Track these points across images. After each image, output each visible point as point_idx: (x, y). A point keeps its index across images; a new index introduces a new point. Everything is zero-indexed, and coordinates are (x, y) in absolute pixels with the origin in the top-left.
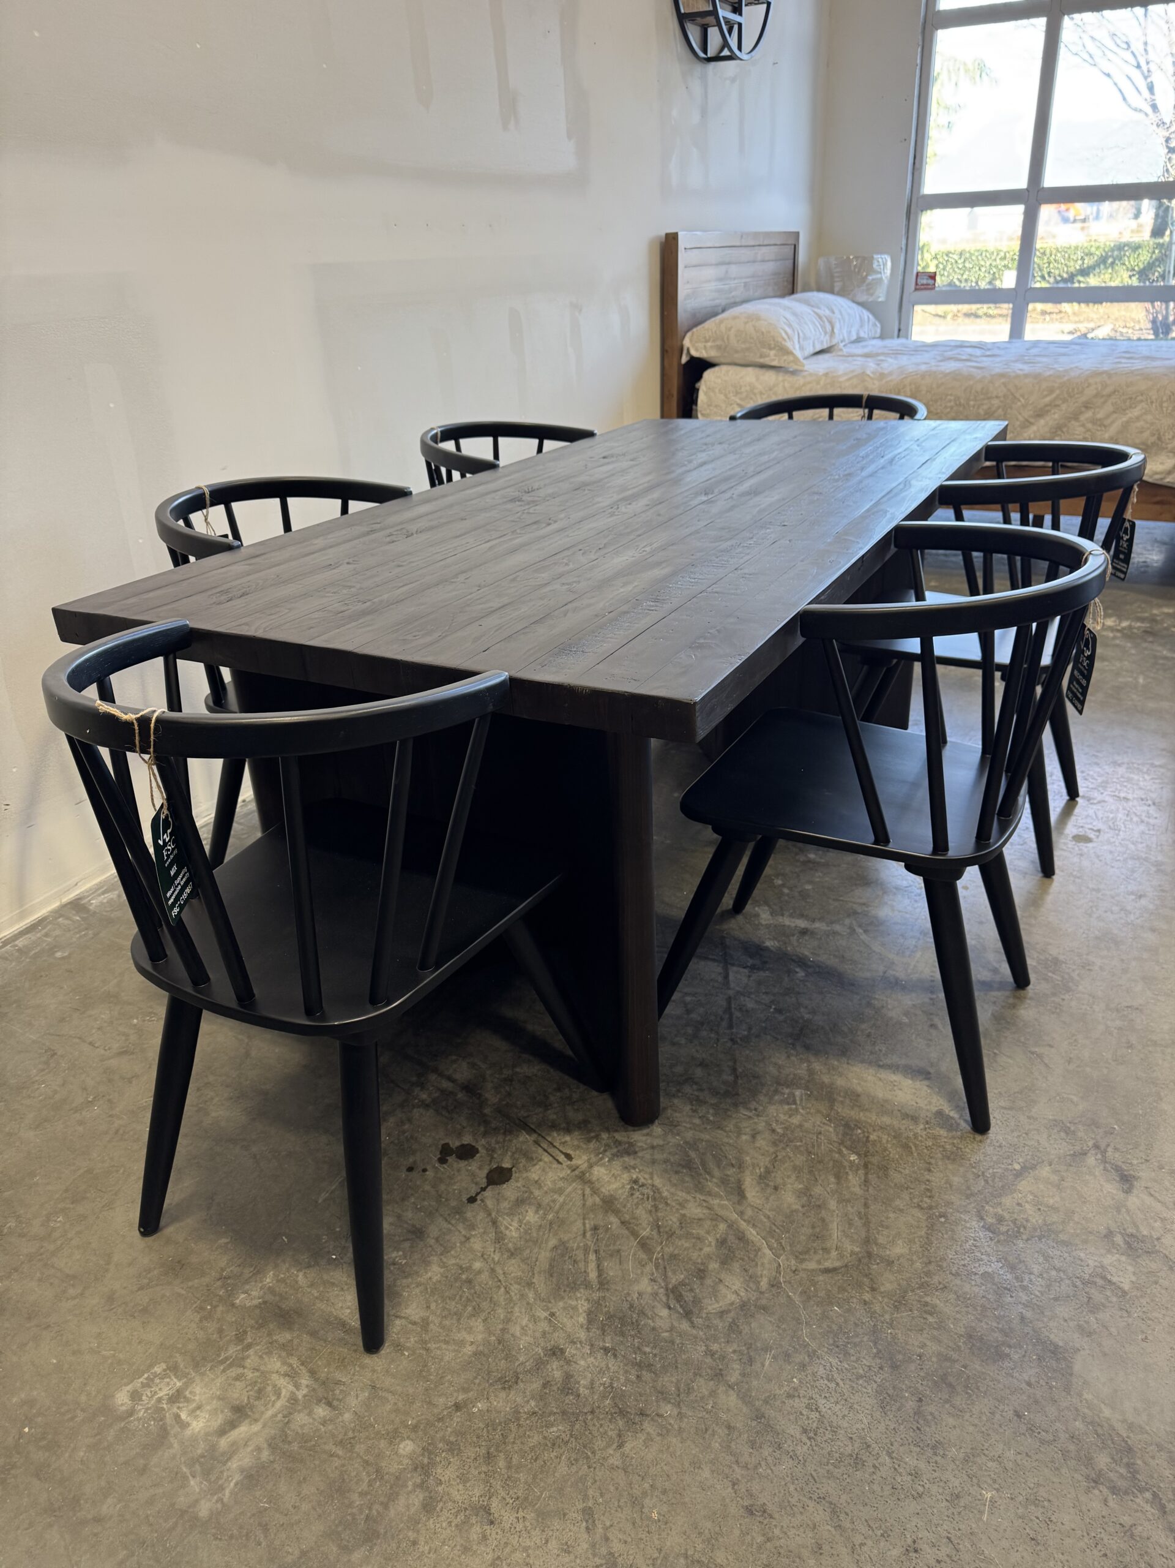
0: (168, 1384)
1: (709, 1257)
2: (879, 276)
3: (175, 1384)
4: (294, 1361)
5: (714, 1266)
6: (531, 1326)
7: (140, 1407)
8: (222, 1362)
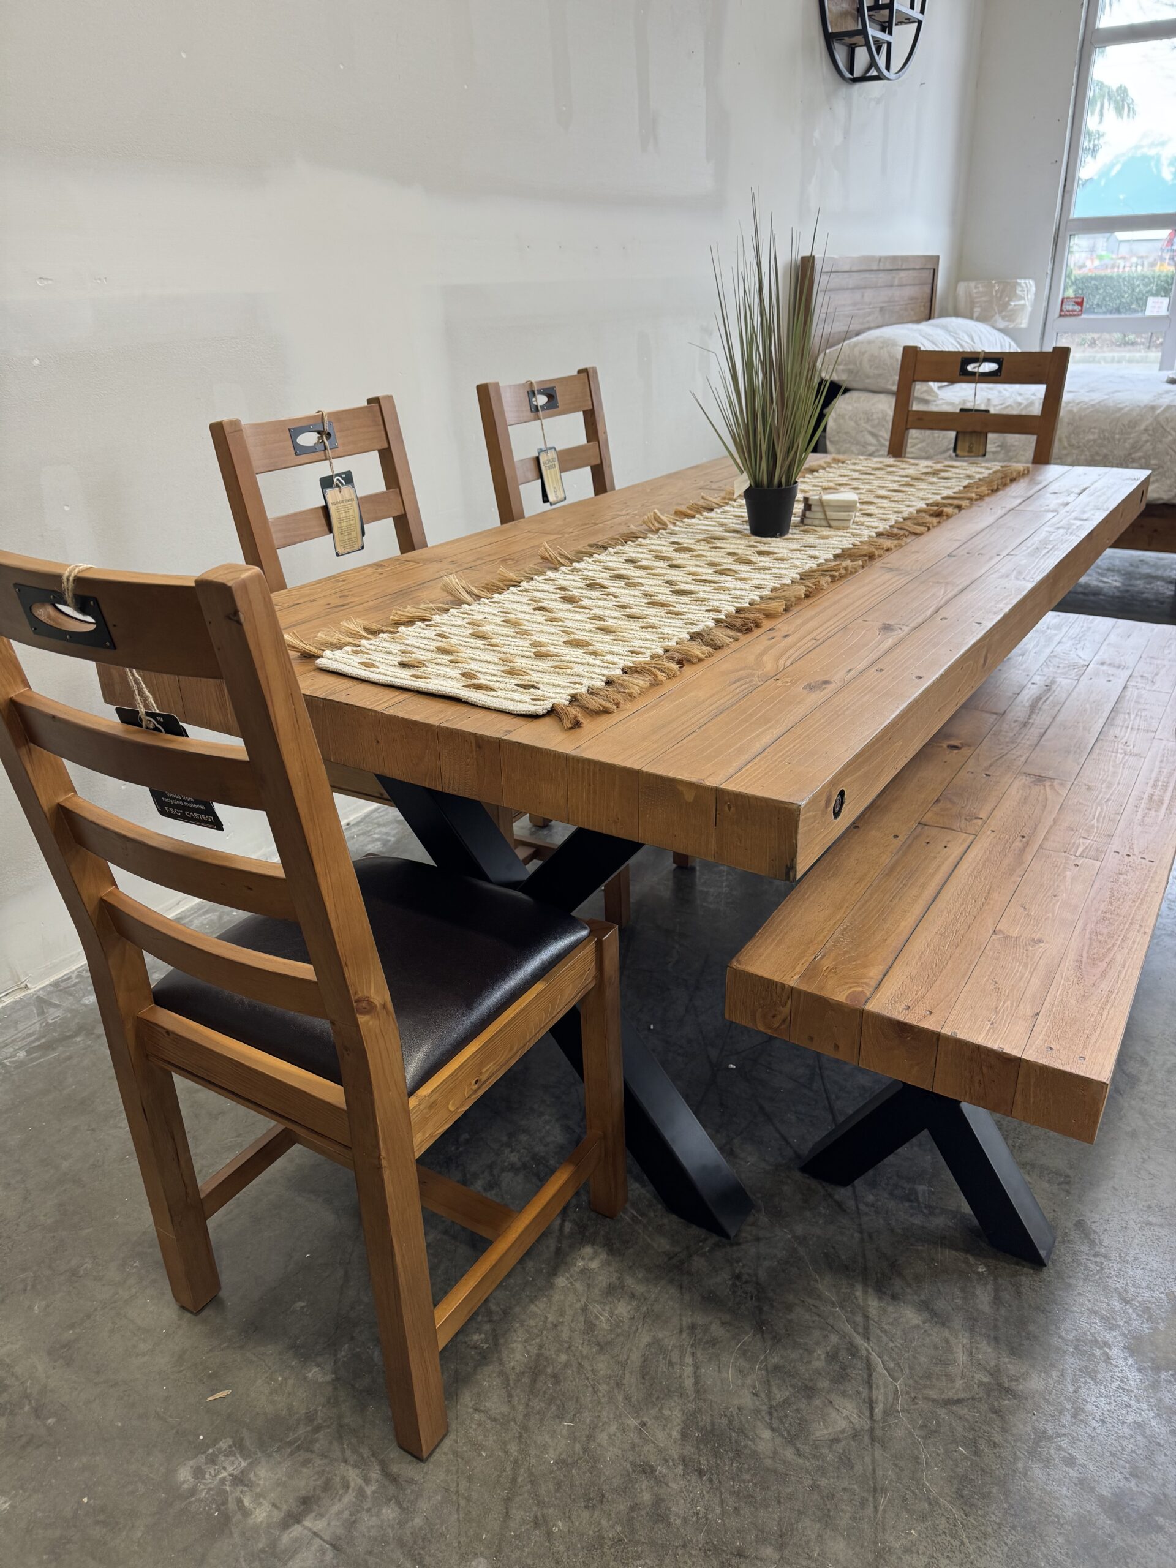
0: (233, 1463)
1: (818, 1372)
2: (1022, 302)
3: (240, 1464)
4: (366, 1452)
5: (824, 1384)
6: (619, 1435)
7: (202, 1487)
8: (290, 1444)
